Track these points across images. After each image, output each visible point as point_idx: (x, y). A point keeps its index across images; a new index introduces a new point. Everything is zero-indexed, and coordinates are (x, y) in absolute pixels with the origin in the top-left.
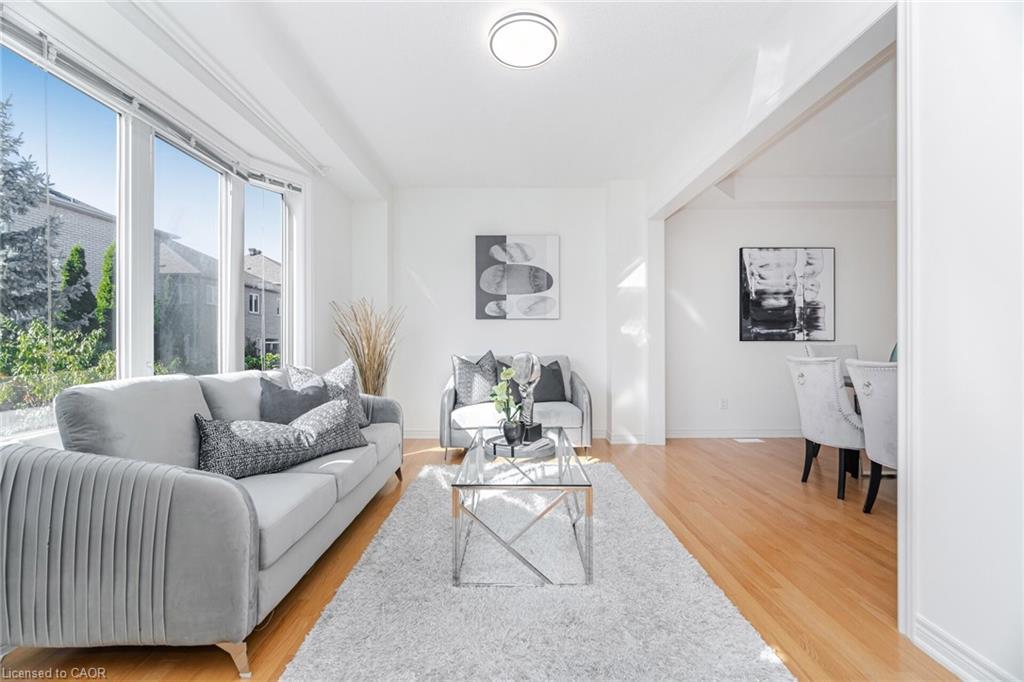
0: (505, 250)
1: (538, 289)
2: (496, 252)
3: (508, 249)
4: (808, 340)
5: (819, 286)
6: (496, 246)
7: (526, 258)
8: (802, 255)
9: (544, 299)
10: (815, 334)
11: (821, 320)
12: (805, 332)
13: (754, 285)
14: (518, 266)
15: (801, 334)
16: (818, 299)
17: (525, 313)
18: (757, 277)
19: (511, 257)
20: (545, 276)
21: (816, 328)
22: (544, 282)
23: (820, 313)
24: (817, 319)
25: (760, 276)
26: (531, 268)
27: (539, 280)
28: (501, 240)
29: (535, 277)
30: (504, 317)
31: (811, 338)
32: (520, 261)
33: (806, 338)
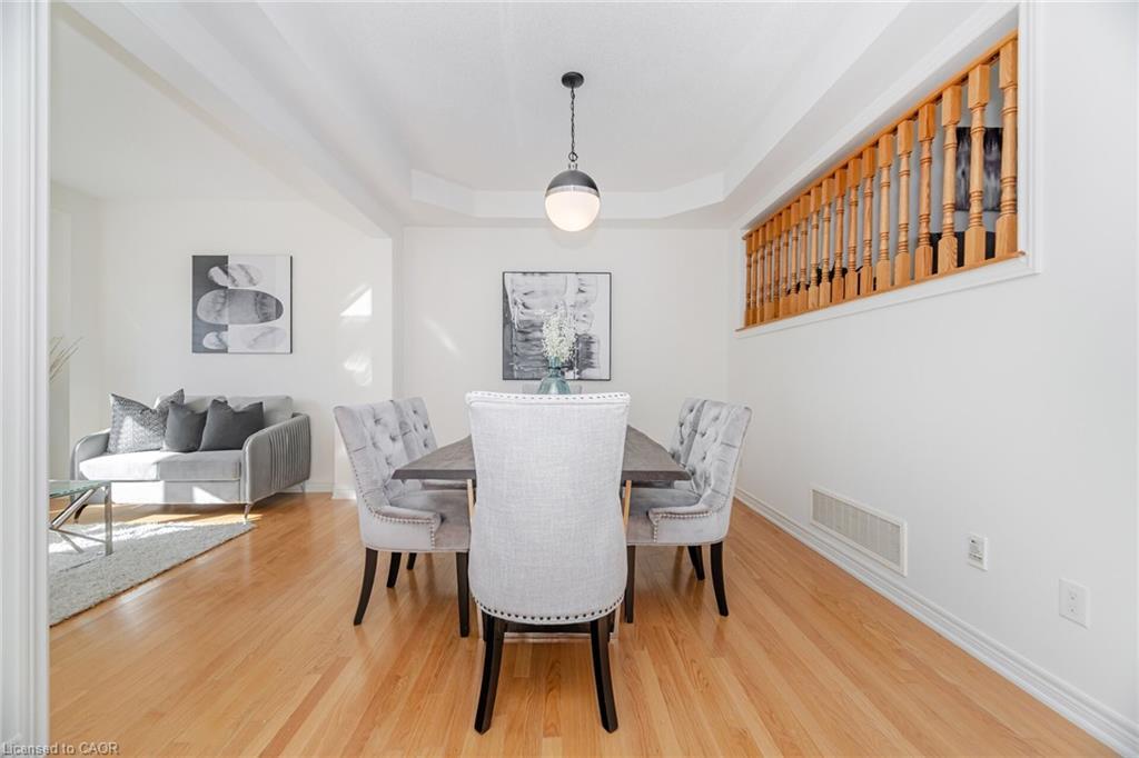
0: (226, 273)
1: (266, 318)
2: (216, 274)
3: (230, 271)
4: (579, 379)
5: (593, 316)
6: (216, 268)
7: (251, 281)
8: (573, 281)
9: (273, 330)
10: (587, 373)
11: (594, 356)
12: (576, 370)
13: (517, 314)
14: (242, 291)
15: (571, 373)
16: (591, 333)
17: (251, 346)
18: (521, 307)
19: (234, 281)
20: (274, 302)
21: (590, 365)
22: (273, 310)
23: (594, 348)
24: (589, 355)
25: (523, 305)
26: (257, 293)
27: (266, 307)
28: (222, 262)
29: (263, 304)
30: (225, 351)
31: (583, 377)
32: (244, 285)
33: (577, 377)
